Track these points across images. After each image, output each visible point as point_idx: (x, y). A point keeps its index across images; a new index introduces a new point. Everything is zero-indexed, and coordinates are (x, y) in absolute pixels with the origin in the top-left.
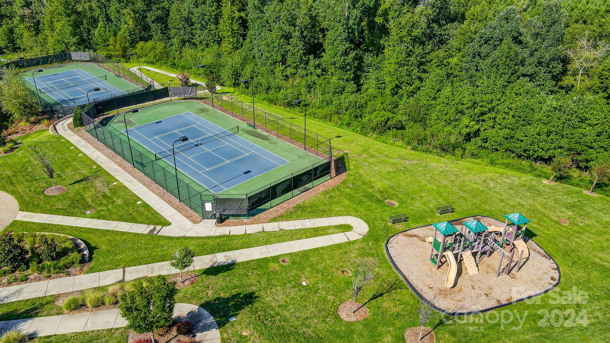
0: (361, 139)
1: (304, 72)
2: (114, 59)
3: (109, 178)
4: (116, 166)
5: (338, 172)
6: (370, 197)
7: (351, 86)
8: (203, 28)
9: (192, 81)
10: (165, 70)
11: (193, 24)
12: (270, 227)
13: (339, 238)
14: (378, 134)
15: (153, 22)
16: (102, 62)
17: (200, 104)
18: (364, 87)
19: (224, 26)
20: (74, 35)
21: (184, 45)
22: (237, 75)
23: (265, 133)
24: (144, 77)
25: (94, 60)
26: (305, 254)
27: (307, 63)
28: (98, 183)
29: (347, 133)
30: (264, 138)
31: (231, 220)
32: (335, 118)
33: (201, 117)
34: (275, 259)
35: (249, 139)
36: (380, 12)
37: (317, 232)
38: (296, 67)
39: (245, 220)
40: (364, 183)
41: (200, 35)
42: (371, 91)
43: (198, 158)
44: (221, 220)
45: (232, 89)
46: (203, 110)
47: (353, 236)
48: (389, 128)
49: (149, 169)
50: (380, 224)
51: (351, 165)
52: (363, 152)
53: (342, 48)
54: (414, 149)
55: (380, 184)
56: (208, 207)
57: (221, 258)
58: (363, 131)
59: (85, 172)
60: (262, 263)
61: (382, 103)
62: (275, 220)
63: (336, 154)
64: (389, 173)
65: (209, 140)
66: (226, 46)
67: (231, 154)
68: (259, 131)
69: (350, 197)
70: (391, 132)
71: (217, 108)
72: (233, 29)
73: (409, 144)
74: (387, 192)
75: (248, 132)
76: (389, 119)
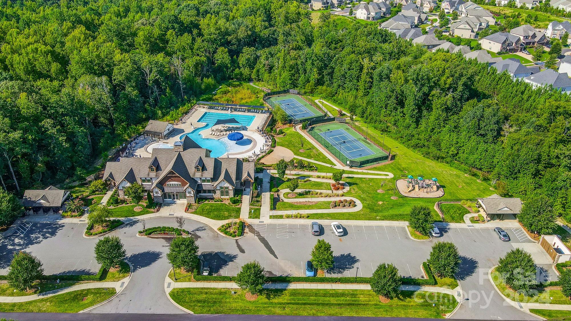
0: (405, 149)
1: (394, 114)
2: (307, 94)
3: (317, 150)
4: (318, 146)
5: (392, 159)
6: (399, 169)
7: (414, 125)
8: (350, 81)
9: (344, 112)
10: (330, 103)
11: (346, 78)
12: (364, 171)
13: (384, 177)
14: (413, 148)
15: (326, 75)
16: (302, 95)
17: (347, 126)
18: (420, 126)
19: (361, 84)
20: (290, 79)
21: (339, 87)
22: (363, 113)
23: (370, 142)
24: (324, 108)
25: (299, 93)
26: (373, 179)
27: (397, 110)
28: (314, 151)
29: (401, 146)
30: (369, 144)
31: (354, 167)
32: (399, 139)
33: (347, 131)
34: (364, 178)
35: (363, 143)
36: (431, 95)
37: (378, 174)
38: (391, 111)
39: (358, 168)
40: (399, 164)
41: (348, 85)
42: (421, 129)
43: (345, 148)
44: (351, 167)
45: (360, 119)
46: (347, 129)
47: (388, 177)
48: (418, 147)
49: (330, 148)
50: (398, 176)
51: (397, 158)
52: (403, 154)
53: (411, 108)
54: (424, 156)
55: (404, 166)
56: (348, 162)
57: (350, 175)
58: (408, 146)
59: (309, 146)
60: (360, 179)
61: (425, 135)
62: (367, 170)
63: (393, 154)
64: (409, 163)
65: (349, 142)
66: (361, 93)
67: (356, 148)
68: (368, 141)
69: (392, 168)
70: (418, 149)
71: (353, 128)
72: (365, 86)
73: (423, 154)
74: (405, 168)
75: (364, 141)
76: (418, 144)
